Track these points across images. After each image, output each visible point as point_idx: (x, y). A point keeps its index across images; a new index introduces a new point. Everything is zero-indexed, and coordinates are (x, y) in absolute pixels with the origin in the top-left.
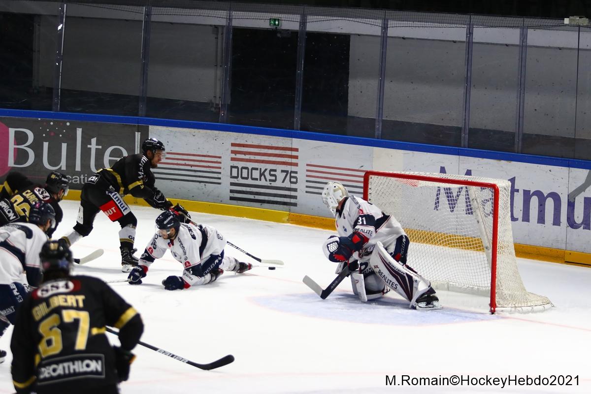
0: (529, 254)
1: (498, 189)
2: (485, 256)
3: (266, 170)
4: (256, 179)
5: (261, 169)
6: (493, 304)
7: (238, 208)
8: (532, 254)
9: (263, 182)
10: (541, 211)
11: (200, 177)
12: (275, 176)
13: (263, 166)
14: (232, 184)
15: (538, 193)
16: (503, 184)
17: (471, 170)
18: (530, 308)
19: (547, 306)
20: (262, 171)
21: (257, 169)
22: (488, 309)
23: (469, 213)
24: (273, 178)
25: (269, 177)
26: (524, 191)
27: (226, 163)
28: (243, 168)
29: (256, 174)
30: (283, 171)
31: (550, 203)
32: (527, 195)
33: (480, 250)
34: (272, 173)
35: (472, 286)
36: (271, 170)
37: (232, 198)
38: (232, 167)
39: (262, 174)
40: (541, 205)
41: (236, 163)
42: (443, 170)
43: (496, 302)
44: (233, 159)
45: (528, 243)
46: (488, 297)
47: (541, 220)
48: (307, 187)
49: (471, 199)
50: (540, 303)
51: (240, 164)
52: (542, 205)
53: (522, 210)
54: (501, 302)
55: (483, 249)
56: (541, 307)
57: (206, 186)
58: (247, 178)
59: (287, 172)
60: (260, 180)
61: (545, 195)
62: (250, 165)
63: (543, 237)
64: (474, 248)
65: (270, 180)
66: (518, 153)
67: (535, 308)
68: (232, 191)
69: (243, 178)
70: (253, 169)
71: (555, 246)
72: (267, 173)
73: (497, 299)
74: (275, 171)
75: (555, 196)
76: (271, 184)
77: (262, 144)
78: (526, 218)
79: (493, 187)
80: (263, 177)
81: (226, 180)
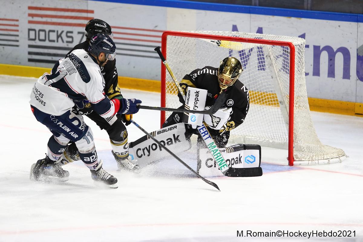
0: (320, 107)
1: (294, 47)
2: (279, 110)
3: (62, 32)
4: (54, 41)
5: (57, 31)
6: (291, 160)
7: (36, 70)
8: (323, 107)
9: (60, 44)
10: (331, 66)
12: (72, 37)
13: (59, 29)
14: (30, 46)
15: (328, 49)
16: (296, 41)
17: (262, 28)
18: (327, 161)
19: (342, 158)
20: (59, 33)
21: (54, 31)
22: (287, 162)
23: (261, 69)
24: (70, 40)
25: (65, 39)
26: (314, 46)
27: (24, 25)
28: (40, 30)
29: (53, 36)
30: (79, 33)
31: (339, 58)
32: (317, 51)
33: (275, 104)
34: (69, 34)
36: (68, 32)
37: (30, 60)
38: (30, 30)
39: (59, 36)
40: (331, 60)
41: (33, 26)
42: (235, 28)
43: (294, 156)
44: (30, 22)
45: (319, 96)
46: (287, 149)
47: (331, 73)
49: (265, 57)
50: (335, 155)
51: (38, 27)
52: (332, 59)
53: (313, 64)
54: (299, 156)
55: (278, 104)
56: (338, 159)
57: (5, 49)
58: (44, 40)
59: (83, 33)
60: (57, 41)
61: (335, 50)
62: (47, 28)
63: (334, 91)
64: (266, 102)
65: (67, 42)
66: (307, 10)
67: (331, 161)
68: (30, 53)
69: (40, 40)
70: (50, 31)
71: (346, 99)
72: (64, 35)
73: (295, 153)
74: (72, 32)
75: (345, 51)
76: (68, 45)
78: (317, 72)
79: (289, 44)
80: (60, 39)
81: (24, 43)
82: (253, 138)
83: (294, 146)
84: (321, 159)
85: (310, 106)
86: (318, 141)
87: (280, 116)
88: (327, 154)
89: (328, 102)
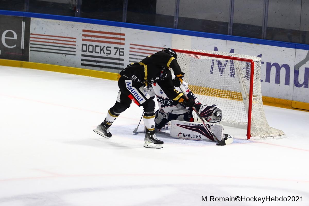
0: (270, 102)
1: (254, 63)
2: (243, 104)
3: (104, 47)
4: (98, 53)
5: (101, 46)
6: (249, 136)
7: (86, 71)
8: (271, 102)
9: (102, 55)
10: (277, 76)
11: (62, 50)
12: (110, 51)
13: (102, 45)
14: (83, 55)
15: (276, 65)
16: (255, 59)
17: (233, 49)
18: (272, 138)
19: (282, 136)
20: (102, 48)
21: (98, 46)
22: (246, 137)
24: (109, 52)
25: (106, 52)
26: (267, 63)
27: (79, 42)
28: (90, 45)
29: (98, 49)
30: (115, 48)
31: (283, 71)
32: (269, 66)
33: (240, 100)
34: (108, 49)
35: (234, 122)
36: (107, 47)
37: (82, 64)
38: (83, 45)
39: (102, 50)
40: (277, 72)
41: (85, 42)
42: (216, 49)
43: (251, 134)
44: (83, 40)
45: (269, 95)
46: (246, 129)
47: (277, 81)
48: (130, 58)
49: (235, 68)
50: (278, 134)
51: (88, 43)
53: (265, 74)
54: (254, 134)
55: (242, 99)
56: (279, 137)
57: (66, 56)
58: (92, 52)
59: (117, 48)
60: (101, 53)
61: (280, 66)
62: (94, 44)
63: (279, 92)
65: (107, 54)
66: (263, 39)
67: (275, 138)
68: (82, 60)
69: (89, 52)
70: (96, 46)
71: (286, 98)
72: (105, 49)
73: (252, 132)
74: (110, 47)
75: (287, 67)
76: (107, 56)
77: (102, 31)
78: (268, 80)
79: (251, 61)
80: (102, 51)
81: (79, 53)
82: (225, 121)
83: (251, 127)
84: (268, 137)
85: (263, 101)
86: (268, 125)
87: (243, 108)
88: (273, 133)
89: (274, 100)
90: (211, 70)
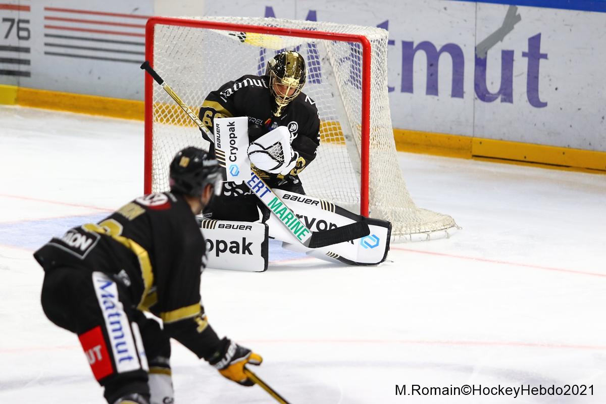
0: (414, 144)
1: (369, 44)
2: (345, 150)
8: (418, 144)
10: (431, 75)
15: (426, 46)
16: (373, 34)
17: (315, 11)
18: (425, 235)
19: (450, 231)
23: (314, 81)
26: (404, 42)
30: (5, 20)
31: (445, 62)
32: (408, 50)
33: (338, 140)
40: (431, 65)
42: (269, 12)
45: (412, 127)
47: (432, 88)
48: (46, 44)
49: (320, 60)
50: (439, 226)
52: (433, 64)
53: (401, 72)
55: (342, 139)
56: (443, 233)
59: (12, 21)
61: (438, 49)
63: (436, 118)
67: (432, 235)
71: (456, 131)
75: (455, 51)
78: (407, 86)
79: (361, 39)
83: (370, 210)
84: (415, 233)
85: (397, 143)
86: (411, 202)
87: (347, 160)
88: (425, 224)
89: (426, 137)
90: (259, 65)
